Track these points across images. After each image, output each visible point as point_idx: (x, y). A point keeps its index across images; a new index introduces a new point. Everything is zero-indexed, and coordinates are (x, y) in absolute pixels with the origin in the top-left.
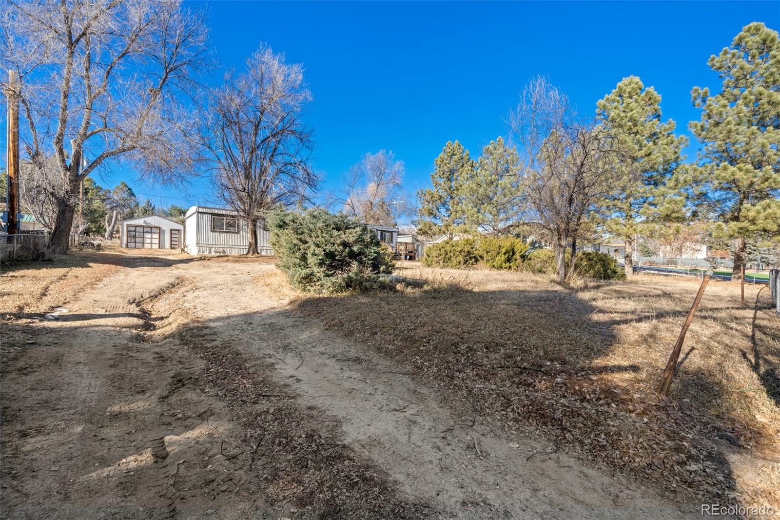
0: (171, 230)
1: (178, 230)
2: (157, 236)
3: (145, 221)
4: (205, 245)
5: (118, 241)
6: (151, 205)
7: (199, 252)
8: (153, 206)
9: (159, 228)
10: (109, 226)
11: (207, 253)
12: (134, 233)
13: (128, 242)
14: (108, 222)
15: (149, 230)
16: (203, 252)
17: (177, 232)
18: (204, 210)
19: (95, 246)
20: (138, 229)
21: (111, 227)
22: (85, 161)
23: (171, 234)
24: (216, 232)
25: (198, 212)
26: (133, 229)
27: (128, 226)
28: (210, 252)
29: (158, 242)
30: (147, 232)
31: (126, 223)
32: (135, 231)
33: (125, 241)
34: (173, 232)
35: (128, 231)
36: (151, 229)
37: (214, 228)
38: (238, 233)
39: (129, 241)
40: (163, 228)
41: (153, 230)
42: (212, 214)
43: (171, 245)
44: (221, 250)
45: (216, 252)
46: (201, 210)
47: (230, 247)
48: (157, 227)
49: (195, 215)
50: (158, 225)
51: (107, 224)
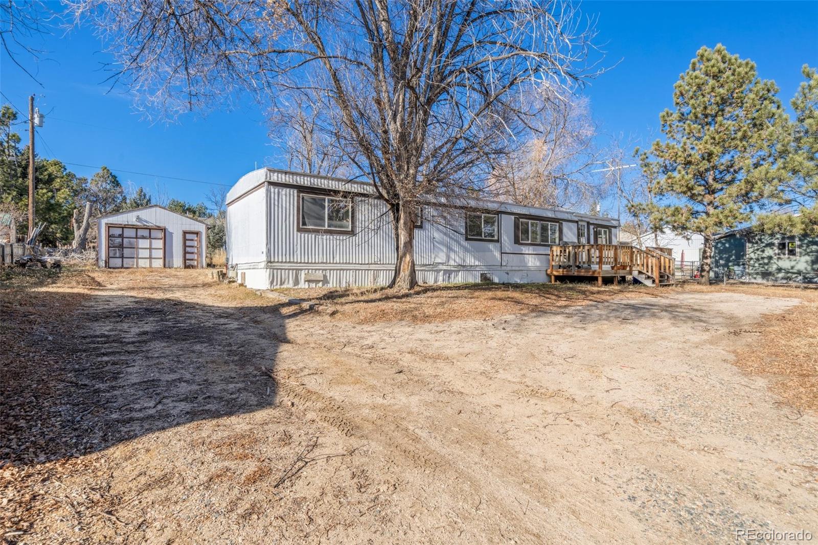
0: (185, 233)
1: (197, 233)
2: (159, 244)
3: (138, 218)
4: (287, 266)
5: (93, 255)
6: (145, 195)
7: (272, 283)
8: (148, 197)
9: (164, 230)
10: (79, 228)
11: (290, 285)
12: (119, 240)
13: (109, 257)
14: (77, 221)
15: (146, 233)
16: (281, 284)
17: (194, 237)
18: (283, 179)
19: (49, 266)
20: (127, 233)
21: (81, 231)
22: (36, 116)
23: (185, 240)
24: (308, 231)
25: (270, 183)
26: (119, 231)
27: (110, 226)
28: (296, 282)
29: (162, 256)
30: (143, 238)
31: (104, 221)
32: (121, 236)
33: (103, 255)
34: (188, 236)
35: (110, 236)
36: (150, 231)
37: (304, 224)
38: (352, 233)
39: (111, 255)
40: (170, 229)
41: (154, 233)
42: (301, 189)
43: (185, 259)
44: (319, 275)
45: (309, 281)
46: (275, 178)
47: (339, 266)
48: (159, 228)
49: (262, 191)
50: (162, 225)
51: (75, 225)
